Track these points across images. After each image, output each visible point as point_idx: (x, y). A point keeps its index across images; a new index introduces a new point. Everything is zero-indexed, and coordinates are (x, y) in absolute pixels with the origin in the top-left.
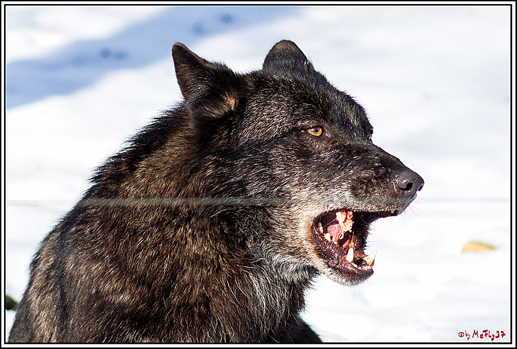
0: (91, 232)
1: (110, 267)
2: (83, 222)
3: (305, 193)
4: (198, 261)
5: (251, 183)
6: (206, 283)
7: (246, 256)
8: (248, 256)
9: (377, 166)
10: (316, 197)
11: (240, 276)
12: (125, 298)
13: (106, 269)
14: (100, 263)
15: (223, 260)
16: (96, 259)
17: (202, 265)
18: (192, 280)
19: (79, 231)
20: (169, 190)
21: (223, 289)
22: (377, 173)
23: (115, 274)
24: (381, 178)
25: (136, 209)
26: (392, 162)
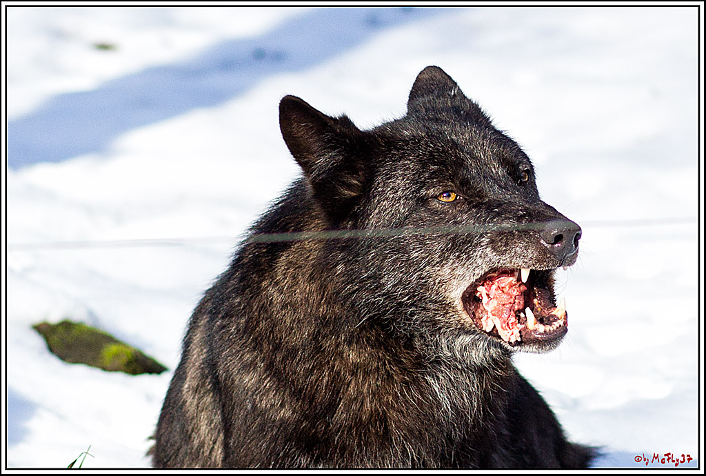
2: (228, 315)
3: (446, 270)
5: (385, 275)
7: (417, 358)
8: (419, 357)
9: (522, 216)
10: (460, 271)
11: (415, 381)
12: (286, 413)
13: (260, 381)
15: (391, 368)
16: (247, 367)
17: (367, 374)
18: (360, 393)
25: (285, 322)
26: (539, 212)
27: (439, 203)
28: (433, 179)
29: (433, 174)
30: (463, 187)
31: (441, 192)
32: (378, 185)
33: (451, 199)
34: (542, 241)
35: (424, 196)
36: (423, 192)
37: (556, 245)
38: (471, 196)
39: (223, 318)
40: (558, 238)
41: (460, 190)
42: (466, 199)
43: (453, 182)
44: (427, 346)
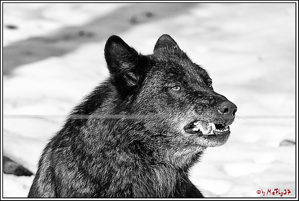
0: (66, 152)
1: (79, 174)
2: (62, 146)
4: (124, 165)
6: (129, 176)
8: (154, 160)
9: (211, 99)
13: (76, 174)
14: (72, 172)
15: (139, 163)
16: (70, 169)
18: (121, 176)
19: (60, 151)
20: (105, 131)
21: (139, 177)
22: (210, 102)
23: (81, 177)
24: (211, 106)
26: (219, 98)
27: (173, 91)
28: (171, 79)
29: (172, 77)
30: (184, 85)
31: (174, 86)
32: (145, 81)
33: (178, 90)
34: (219, 111)
35: (166, 87)
36: (166, 85)
37: (225, 113)
38: (188, 89)
39: (60, 147)
40: (226, 110)
41: (183, 86)
42: (185, 90)
43: (180, 82)
44: (159, 156)
